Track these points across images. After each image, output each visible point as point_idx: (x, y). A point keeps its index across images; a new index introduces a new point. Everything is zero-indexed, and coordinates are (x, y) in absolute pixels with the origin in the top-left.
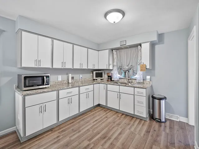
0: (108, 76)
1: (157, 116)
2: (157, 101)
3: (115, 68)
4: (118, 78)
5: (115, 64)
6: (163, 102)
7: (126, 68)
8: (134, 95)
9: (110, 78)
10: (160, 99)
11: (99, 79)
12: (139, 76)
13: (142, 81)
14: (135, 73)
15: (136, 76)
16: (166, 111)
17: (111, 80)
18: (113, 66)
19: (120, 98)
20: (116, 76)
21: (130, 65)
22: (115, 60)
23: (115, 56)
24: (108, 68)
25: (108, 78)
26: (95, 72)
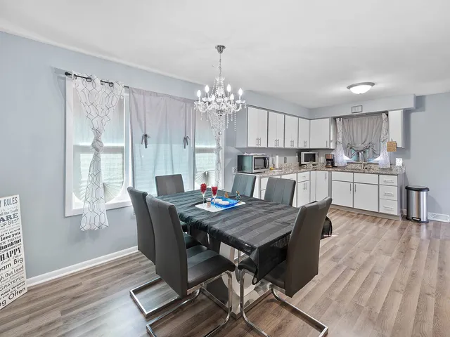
0: (327, 160)
1: (414, 214)
2: (414, 194)
3: (340, 147)
4: (346, 162)
5: (340, 139)
6: (423, 194)
7: (360, 146)
8: (378, 185)
9: (331, 163)
10: (419, 190)
11: (310, 164)
12: (382, 159)
13: (389, 166)
14: (375, 154)
15: (378, 159)
16: (428, 210)
17: (333, 166)
18: (336, 144)
19: (353, 190)
20: (342, 158)
21: (367, 142)
22: (340, 134)
23: (340, 128)
24: (328, 147)
25: (328, 164)
26: (303, 154)
